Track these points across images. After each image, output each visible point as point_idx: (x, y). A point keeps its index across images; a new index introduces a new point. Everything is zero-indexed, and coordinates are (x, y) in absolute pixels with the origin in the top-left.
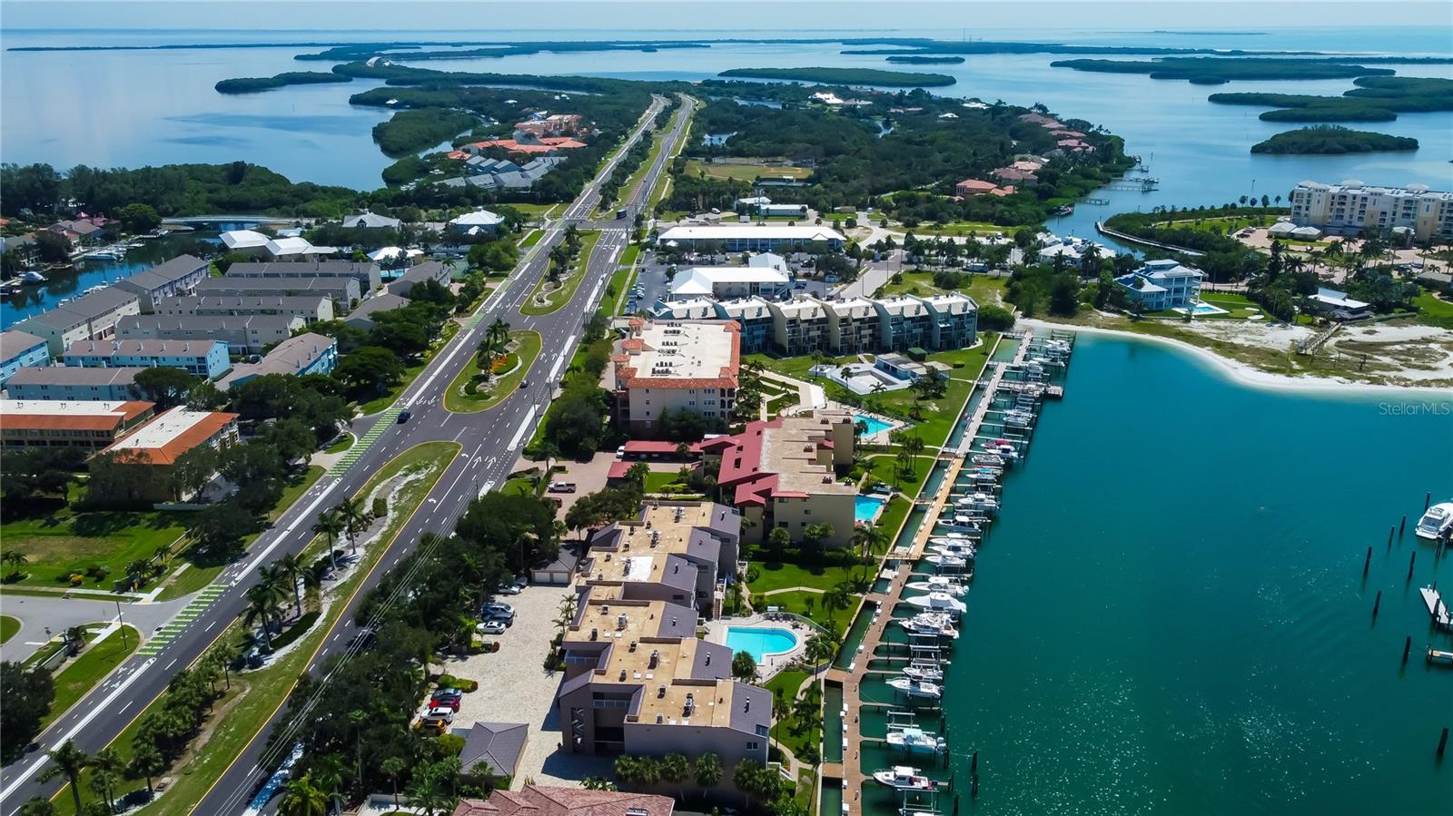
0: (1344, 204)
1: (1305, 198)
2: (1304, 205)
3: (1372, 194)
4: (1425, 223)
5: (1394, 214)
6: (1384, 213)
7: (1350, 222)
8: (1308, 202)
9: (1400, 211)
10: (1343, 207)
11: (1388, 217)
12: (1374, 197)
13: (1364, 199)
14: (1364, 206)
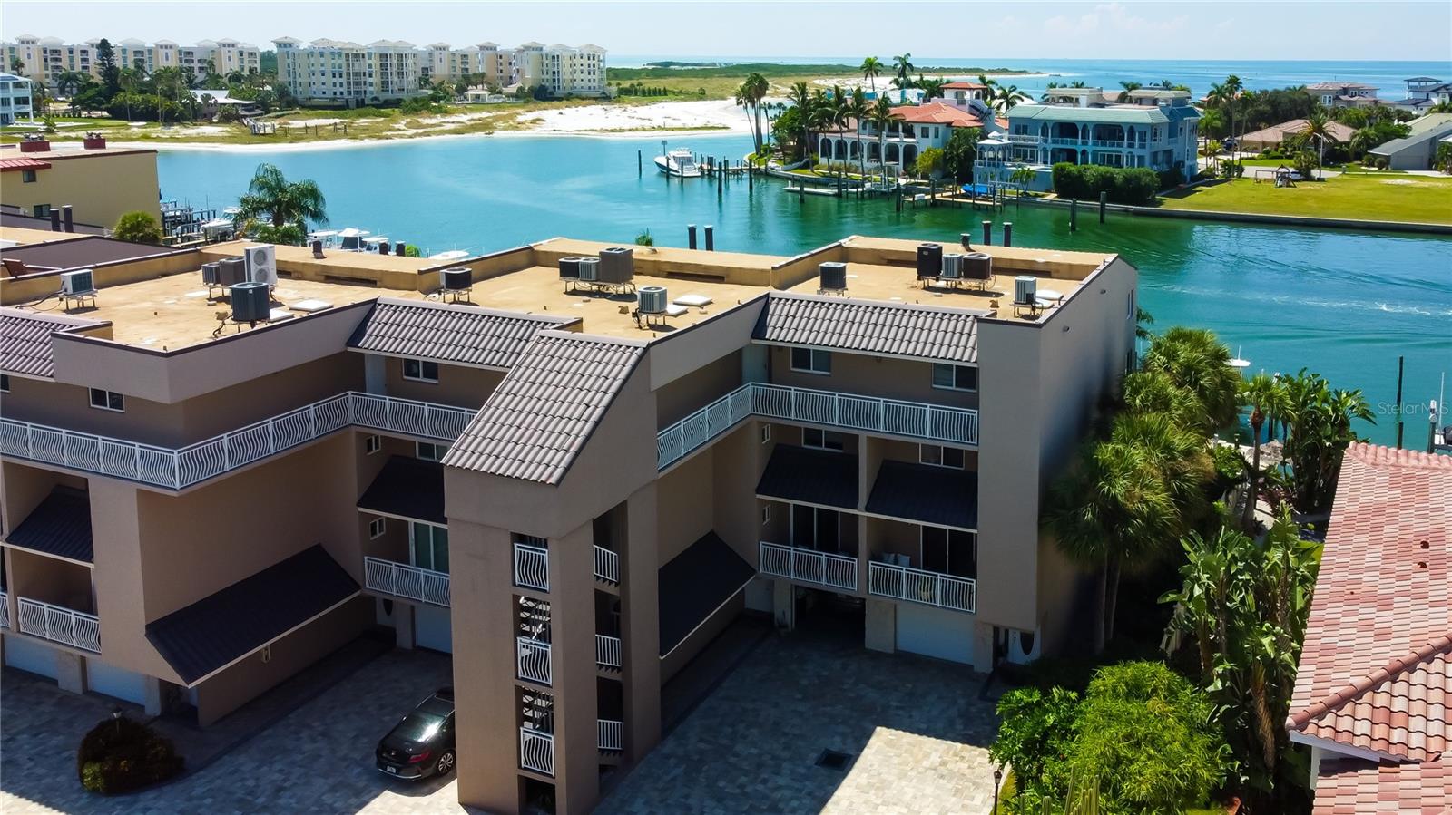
2: (7, 63)
13: (84, 52)
14: (84, 60)
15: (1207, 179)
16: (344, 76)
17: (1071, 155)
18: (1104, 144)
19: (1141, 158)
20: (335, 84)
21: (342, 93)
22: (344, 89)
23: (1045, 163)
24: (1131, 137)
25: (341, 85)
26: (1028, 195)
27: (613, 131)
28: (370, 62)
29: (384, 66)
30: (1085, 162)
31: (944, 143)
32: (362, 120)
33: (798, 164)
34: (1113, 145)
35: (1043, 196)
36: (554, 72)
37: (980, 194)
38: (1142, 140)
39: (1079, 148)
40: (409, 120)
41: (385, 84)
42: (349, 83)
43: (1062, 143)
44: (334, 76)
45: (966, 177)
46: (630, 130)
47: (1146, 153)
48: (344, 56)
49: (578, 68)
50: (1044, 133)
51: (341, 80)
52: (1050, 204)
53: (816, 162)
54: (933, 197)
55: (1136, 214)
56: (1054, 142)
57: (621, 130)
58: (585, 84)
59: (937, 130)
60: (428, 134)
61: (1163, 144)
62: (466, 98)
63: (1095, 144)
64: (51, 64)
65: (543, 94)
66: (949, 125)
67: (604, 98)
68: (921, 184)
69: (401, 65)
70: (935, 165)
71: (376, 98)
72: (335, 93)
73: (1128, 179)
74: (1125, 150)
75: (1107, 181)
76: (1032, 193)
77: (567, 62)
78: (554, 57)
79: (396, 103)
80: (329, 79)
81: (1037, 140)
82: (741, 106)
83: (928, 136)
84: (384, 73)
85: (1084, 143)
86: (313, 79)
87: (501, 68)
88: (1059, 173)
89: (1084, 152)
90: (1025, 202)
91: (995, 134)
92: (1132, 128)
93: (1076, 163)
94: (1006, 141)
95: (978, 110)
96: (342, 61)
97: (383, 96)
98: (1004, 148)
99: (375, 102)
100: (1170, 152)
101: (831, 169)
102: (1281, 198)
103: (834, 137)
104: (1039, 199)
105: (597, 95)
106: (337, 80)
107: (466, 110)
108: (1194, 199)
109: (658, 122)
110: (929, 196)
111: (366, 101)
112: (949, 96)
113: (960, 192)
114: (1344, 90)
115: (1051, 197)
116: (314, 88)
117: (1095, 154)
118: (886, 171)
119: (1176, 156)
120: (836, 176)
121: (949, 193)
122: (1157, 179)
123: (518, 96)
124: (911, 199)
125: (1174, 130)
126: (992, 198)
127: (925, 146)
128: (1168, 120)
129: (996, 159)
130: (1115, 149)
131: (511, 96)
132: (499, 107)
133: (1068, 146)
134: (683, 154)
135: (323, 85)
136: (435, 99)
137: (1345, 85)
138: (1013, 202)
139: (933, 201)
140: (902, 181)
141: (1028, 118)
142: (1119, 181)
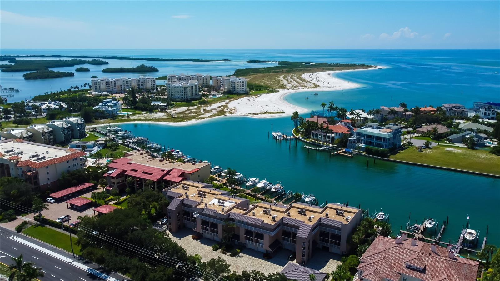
0: (109, 84)
1: (98, 83)
2: (98, 86)
3: (117, 80)
4: (134, 87)
5: (124, 86)
6: (121, 86)
8: (99, 84)
9: (126, 85)
10: (109, 85)
11: (123, 87)
12: (117, 81)
13: (115, 82)
14: (115, 84)
15: (402, 148)
16: (183, 92)
17: (370, 143)
18: (378, 141)
19: (386, 145)
20: (181, 95)
21: (183, 97)
22: (183, 96)
23: (364, 144)
24: (384, 140)
25: (183, 95)
27: (255, 114)
28: (189, 88)
29: (192, 89)
30: (373, 145)
31: (341, 138)
32: (191, 108)
33: (306, 137)
34: (379, 141)
35: (363, 153)
36: (233, 86)
37: (349, 152)
38: (386, 141)
39: (372, 141)
40: (203, 108)
41: (193, 94)
42: (185, 95)
43: (368, 139)
44: (181, 93)
45: (345, 146)
46: (260, 114)
48: (183, 88)
49: (240, 85)
50: (364, 137)
51: (183, 94)
52: (364, 155)
53: (311, 137)
55: (384, 160)
56: (366, 139)
57: (257, 114)
58: (241, 89)
59: (339, 134)
60: (211, 116)
61: (392, 141)
62: (211, 95)
63: (376, 141)
64: (107, 85)
65: (231, 93)
66: (342, 133)
67: (246, 94)
68: (335, 147)
69: (196, 88)
70: (339, 143)
72: (181, 97)
73: (382, 151)
74: (382, 143)
75: (378, 151)
76: (360, 152)
77: (237, 84)
78: (233, 82)
79: (196, 99)
80: (179, 93)
81: (362, 138)
83: (337, 135)
84: (193, 91)
85: (373, 140)
86: (176, 94)
87: (218, 83)
88: (366, 148)
89: (373, 142)
90: (359, 154)
91: (353, 136)
92: (384, 138)
93: (371, 145)
94: (355, 138)
95: (349, 127)
96: (183, 89)
97: (192, 97)
98: (355, 140)
99: (191, 99)
100: (394, 142)
101: (314, 140)
102: (417, 156)
103: (315, 132)
104: (362, 154)
105: (245, 92)
106: (182, 94)
107: (214, 102)
108: (398, 155)
109: (266, 109)
110: (337, 152)
111: (189, 99)
112: (343, 123)
113: (344, 150)
114: (454, 107)
115: (364, 153)
116: (176, 96)
117: (376, 143)
118: (327, 142)
119: (395, 143)
120: (315, 142)
121: (341, 151)
122: (389, 151)
123: (224, 93)
124: (333, 154)
125: (394, 138)
126: (351, 154)
127: (337, 137)
128: (392, 136)
129: (353, 142)
130: (380, 143)
131: (222, 93)
132: (221, 99)
133: (370, 141)
134: (279, 134)
135: (179, 95)
136: (204, 95)
137: (455, 105)
138: (356, 154)
139: (338, 154)
140: (331, 145)
141: (361, 133)
142: (380, 152)
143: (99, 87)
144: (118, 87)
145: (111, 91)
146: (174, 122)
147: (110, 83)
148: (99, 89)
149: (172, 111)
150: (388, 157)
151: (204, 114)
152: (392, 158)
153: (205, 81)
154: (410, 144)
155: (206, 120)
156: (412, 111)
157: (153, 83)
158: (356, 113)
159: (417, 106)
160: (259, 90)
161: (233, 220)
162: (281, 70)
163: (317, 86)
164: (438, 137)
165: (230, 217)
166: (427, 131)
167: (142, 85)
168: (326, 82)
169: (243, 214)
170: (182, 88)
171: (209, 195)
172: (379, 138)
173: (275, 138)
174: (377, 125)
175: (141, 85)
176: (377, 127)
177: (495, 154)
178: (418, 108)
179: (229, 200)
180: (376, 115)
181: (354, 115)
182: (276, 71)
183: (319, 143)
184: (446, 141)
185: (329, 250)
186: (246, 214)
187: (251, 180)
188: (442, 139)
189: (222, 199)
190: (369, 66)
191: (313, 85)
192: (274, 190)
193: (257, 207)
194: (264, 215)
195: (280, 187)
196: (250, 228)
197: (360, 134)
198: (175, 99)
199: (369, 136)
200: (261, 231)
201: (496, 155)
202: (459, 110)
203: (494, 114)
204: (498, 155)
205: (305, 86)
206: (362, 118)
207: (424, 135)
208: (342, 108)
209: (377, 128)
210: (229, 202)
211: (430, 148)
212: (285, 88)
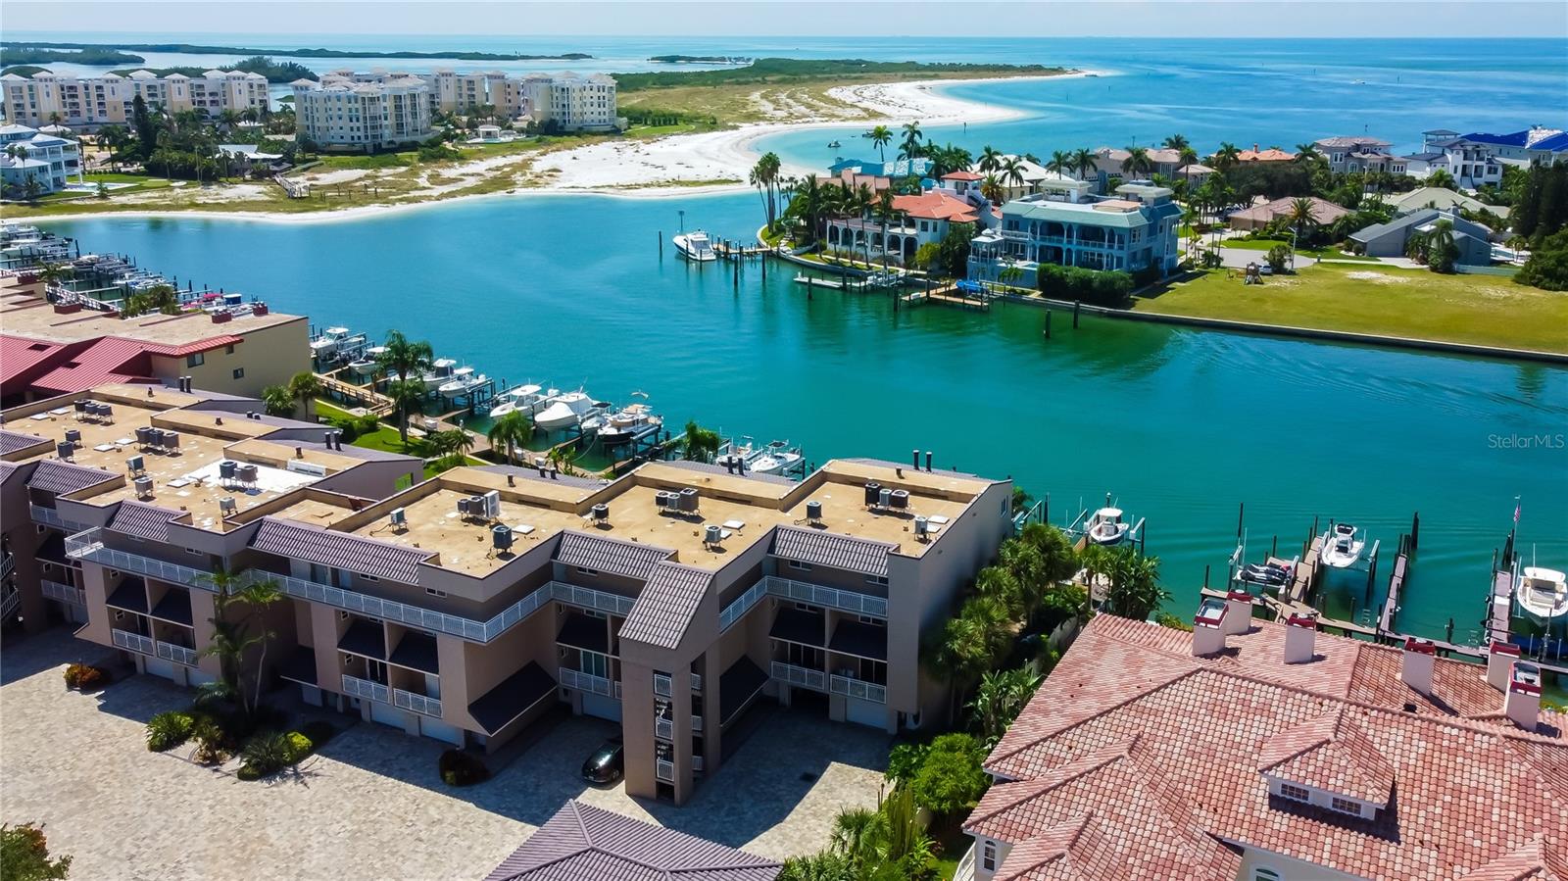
0: (76, 96)
2: (27, 101)
7: (91, 118)
8: (32, 96)
10: (76, 100)
12: (108, 85)
13: (99, 88)
14: (100, 96)
15: (1183, 273)
16: (361, 120)
17: (1057, 255)
18: (1087, 244)
19: (1120, 260)
20: (352, 129)
21: (359, 138)
22: (361, 134)
23: (1034, 259)
24: (1112, 240)
25: (358, 129)
26: (1014, 291)
27: (629, 187)
28: (385, 104)
29: (398, 107)
30: (1069, 263)
31: (942, 239)
32: (385, 171)
33: (808, 247)
34: (1094, 245)
35: (1028, 293)
36: (564, 105)
37: (971, 291)
38: (1121, 241)
39: (1065, 246)
40: (429, 172)
41: (400, 126)
42: (367, 128)
43: (1050, 240)
44: (351, 120)
45: (960, 272)
46: (646, 186)
47: (1124, 254)
48: (360, 101)
49: (588, 100)
50: (1034, 232)
51: (358, 124)
52: (1034, 303)
53: (824, 248)
54: (928, 294)
55: (1110, 315)
56: (1042, 239)
57: (637, 186)
58: (595, 116)
59: (935, 226)
60: (452, 194)
61: (1141, 244)
62: (477, 135)
63: (1078, 243)
64: (68, 100)
65: (554, 130)
66: (947, 219)
67: (615, 132)
68: (919, 276)
69: (414, 105)
70: (933, 259)
71: (392, 142)
72: (353, 138)
73: (1104, 283)
74: (1105, 251)
75: (1086, 283)
76: (1018, 289)
77: (577, 95)
78: (563, 90)
79: (412, 146)
81: (1026, 237)
82: (754, 186)
83: (927, 230)
84: (399, 116)
85: (1069, 242)
86: (331, 123)
87: (509, 97)
88: (1043, 274)
89: (1069, 251)
90: (1013, 298)
91: (987, 231)
92: (1112, 231)
93: (1060, 263)
94: (999, 238)
95: (976, 200)
96: (359, 105)
97: (398, 140)
98: (996, 245)
99: (392, 146)
100: (1149, 250)
101: (837, 255)
102: (1243, 297)
103: (841, 225)
104: (1024, 297)
105: (608, 128)
106: (355, 124)
107: (481, 155)
108: (1165, 298)
109: (672, 172)
110: (924, 294)
111: (384, 146)
112: (949, 186)
113: (954, 287)
114: (1357, 148)
115: (1036, 295)
116: (332, 132)
117: (1079, 253)
118: (888, 261)
119: (1154, 253)
120: (841, 264)
121: (943, 290)
122: (1131, 281)
123: (529, 131)
124: (907, 298)
125: (1153, 229)
126: (981, 297)
127: (925, 238)
128: (1146, 222)
129: (988, 255)
130: (1096, 250)
131: (521, 131)
132: (512, 148)
133: (1055, 245)
134: (701, 237)
135: (340, 130)
136: (448, 137)
137: (1358, 141)
138: (1000, 298)
139: (931, 302)
140: (902, 272)
141: (1020, 216)
142: (1096, 284)
143: (33, 106)
144: (115, 109)
145: (87, 124)
146: (289, 212)
147: (81, 92)
148: (34, 114)
149: (300, 182)
150: (1131, 304)
151: (424, 188)
152: (1144, 307)
153: (465, 92)
154: (1212, 260)
155: (425, 205)
156: (1208, 163)
157: (257, 98)
158: (1003, 163)
159: (1229, 144)
160: (665, 124)
161: (281, 564)
162: (760, 79)
163: (874, 115)
164: (1316, 240)
165: (257, 546)
166: (1270, 219)
167: (213, 102)
168: (908, 105)
169: (332, 527)
170: (356, 102)
171: (209, 440)
172: (1092, 233)
173: (684, 255)
174: (1081, 185)
175: (208, 103)
176: (1082, 198)
177: (1536, 285)
178: (1230, 151)
179: (297, 461)
180: (1078, 171)
181: (998, 168)
182: (741, 80)
183: (854, 266)
184: (1343, 252)
185: (827, 711)
186: (349, 526)
187: (517, 392)
188: (1329, 247)
189: (263, 454)
190: (1059, 70)
191: (863, 114)
192: (614, 432)
193: (437, 490)
194: (460, 527)
195: (642, 417)
196: (364, 604)
197: (1017, 223)
198: (329, 144)
199: (1054, 228)
200: (421, 619)
201: (1544, 288)
202: (1374, 156)
203: (1496, 172)
204: (1549, 289)
205: (833, 116)
206: (1026, 184)
207: (1261, 233)
208: (952, 149)
209: (1087, 199)
210: (298, 470)
211: (1292, 273)
212: (764, 119)
